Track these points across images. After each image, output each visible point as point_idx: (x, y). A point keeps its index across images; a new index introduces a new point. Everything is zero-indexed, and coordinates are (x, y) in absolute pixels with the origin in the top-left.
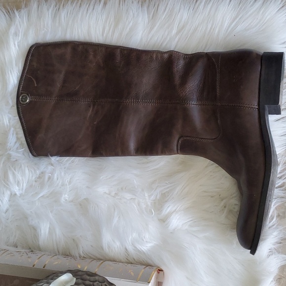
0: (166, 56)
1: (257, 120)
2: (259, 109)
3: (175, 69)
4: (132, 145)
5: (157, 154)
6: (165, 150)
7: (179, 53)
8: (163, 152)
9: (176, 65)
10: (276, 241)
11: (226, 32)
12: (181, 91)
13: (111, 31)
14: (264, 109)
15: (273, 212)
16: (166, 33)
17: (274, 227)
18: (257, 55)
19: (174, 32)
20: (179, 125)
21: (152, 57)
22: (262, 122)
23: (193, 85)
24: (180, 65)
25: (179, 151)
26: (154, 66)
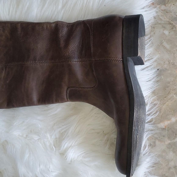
0: (53, 25)
1: (122, 70)
2: (123, 61)
3: (60, 35)
4: (35, 97)
5: (53, 103)
6: (59, 99)
7: (63, 22)
8: (57, 101)
9: (60, 31)
10: (149, 165)
11: (99, 4)
12: (65, 51)
13: (14, 11)
14: (127, 61)
15: (146, 142)
16: (54, 8)
17: (147, 154)
18: (120, 18)
19: (60, 6)
20: (66, 79)
21: (43, 27)
22: (126, 72)
23: (74, 46)
24: (64, 32)
25: (68, 99)
26: (45, 34)
